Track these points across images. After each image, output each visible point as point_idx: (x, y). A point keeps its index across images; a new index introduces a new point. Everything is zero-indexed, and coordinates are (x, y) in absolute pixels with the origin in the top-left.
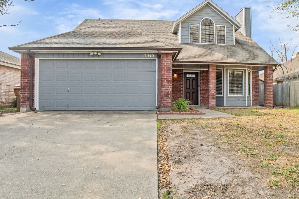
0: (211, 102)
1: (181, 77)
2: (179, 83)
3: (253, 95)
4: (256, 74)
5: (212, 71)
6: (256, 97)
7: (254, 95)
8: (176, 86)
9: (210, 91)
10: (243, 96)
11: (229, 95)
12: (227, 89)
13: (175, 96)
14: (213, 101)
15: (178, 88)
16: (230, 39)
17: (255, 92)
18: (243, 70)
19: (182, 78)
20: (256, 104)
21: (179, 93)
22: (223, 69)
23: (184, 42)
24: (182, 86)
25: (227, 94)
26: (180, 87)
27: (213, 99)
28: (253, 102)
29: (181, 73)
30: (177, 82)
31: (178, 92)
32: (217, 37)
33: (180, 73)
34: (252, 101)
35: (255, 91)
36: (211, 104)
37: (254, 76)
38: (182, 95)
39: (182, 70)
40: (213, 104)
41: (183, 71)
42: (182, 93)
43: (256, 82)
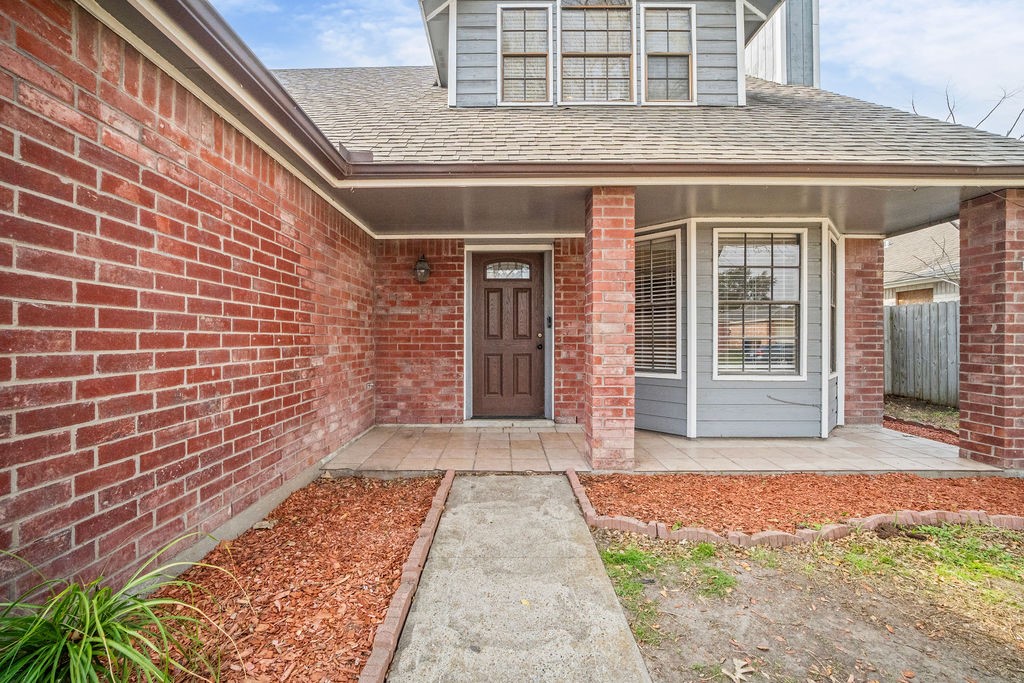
0: (604, 434)
1: (455, 281)
2: (444, 310)
3: (848, 369)
4: (867, 255)
5: (607, 233)
6: (865, 376)
7: (858, 368)
8: (430, 325)
9: (599, 361)
10: (804, 377)
11: (716, 377)
12: (704, 340)
13: (421, 377)
14: (618, 424)
15: (438, 333)
16: (716, 74)
17: (861, 352)
18: (804, 232)
19: (461, 281)
20: (865, 413)
21: (444, 362)
22: (684, 228)
23: (469, 101)
24: (461, 325)
25: (705, 372)
26: (447, 330)
27: (618, 413)
28: (852, 404)
29: (453, 259)
30: (437, 303)
31: (439, 355)
32: (648, 68)
33: (448, 259)
34: (847, 398)
35: (859, 347)
36: (607, 443)
37: (858, 267)
38: (461, 369)
39: (462, 243)
40: (618, 445)
41: (468, 248)
42: (462, 362)
43: (866, 296)
